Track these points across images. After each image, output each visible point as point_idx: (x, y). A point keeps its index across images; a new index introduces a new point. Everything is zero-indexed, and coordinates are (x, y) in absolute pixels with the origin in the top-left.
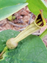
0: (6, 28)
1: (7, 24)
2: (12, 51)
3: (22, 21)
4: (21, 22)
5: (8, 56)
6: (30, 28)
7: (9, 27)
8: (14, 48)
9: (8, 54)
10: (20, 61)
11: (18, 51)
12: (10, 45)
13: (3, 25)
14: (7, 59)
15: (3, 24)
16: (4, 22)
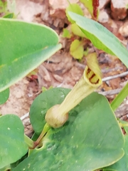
0: (71, 77)
1: (72, 69)
2: (60, 130)
3: (107, 59)
4: (105, 60)
5: (53, 141)
6: (80, 87)
7: (76, 74)
8: (60, 126)
9: (53, 137)
10: (73, 149)
11: (69, 130)
12: (52, 120)
13: (64, 71)
14: (49, 147)
15: (63, 68)
16: (66, 64)
